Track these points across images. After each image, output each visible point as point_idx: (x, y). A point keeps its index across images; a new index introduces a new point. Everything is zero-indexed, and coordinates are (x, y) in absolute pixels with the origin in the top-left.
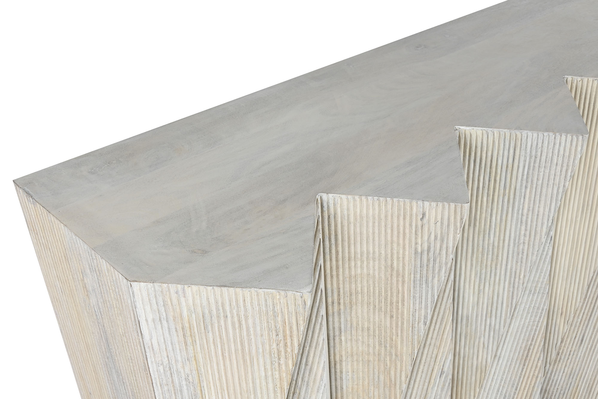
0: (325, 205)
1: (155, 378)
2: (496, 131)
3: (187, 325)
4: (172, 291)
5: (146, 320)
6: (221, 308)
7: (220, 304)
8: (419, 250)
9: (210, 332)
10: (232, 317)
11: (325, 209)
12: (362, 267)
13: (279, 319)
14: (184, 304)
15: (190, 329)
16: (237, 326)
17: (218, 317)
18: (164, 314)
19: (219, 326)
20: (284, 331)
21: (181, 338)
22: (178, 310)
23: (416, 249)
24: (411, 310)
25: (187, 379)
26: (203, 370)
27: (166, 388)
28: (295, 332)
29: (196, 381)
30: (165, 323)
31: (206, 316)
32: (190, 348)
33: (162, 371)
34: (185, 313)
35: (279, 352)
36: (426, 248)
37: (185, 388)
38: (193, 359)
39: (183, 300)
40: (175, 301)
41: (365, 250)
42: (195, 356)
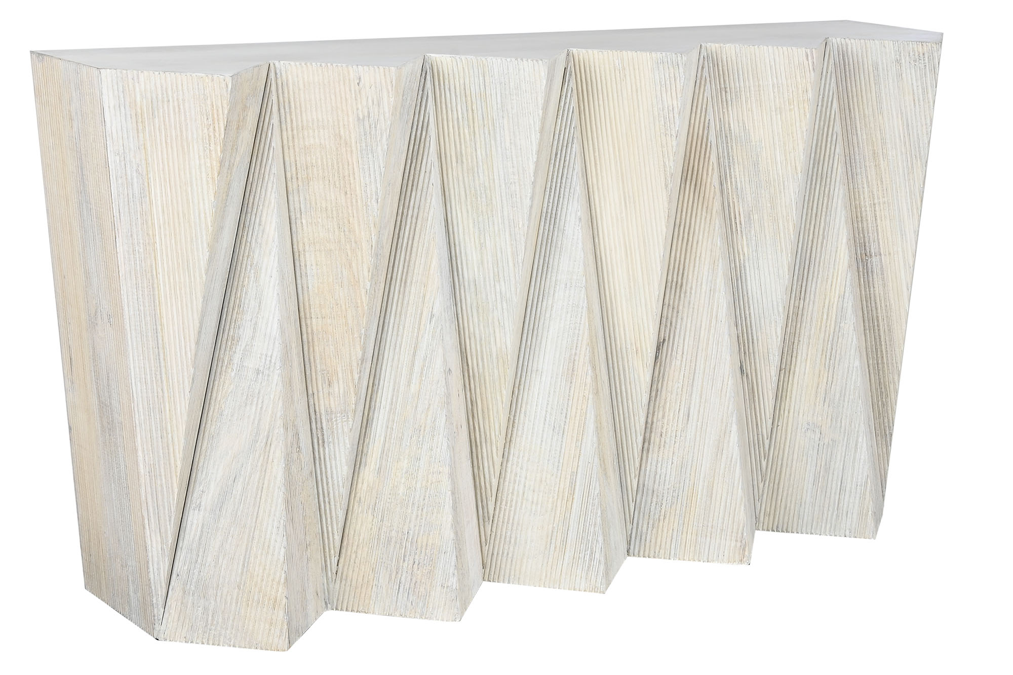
0: (278, 71)
1: (112, 169)
2: (463, 57)
3: (139, 111)
4: (130, 76)
5: (109, 107)
6: (165, 93)
7: (164, 89)
8: (361, 117)
9: (156, 117)
10: (173, 101)
11: (279, 76)
12: (314, 137)
13: (209, 102)
14: (137, 89)
15: (142, 115)
16: (177, 110)
17: (163, 102)
18: (123, 99)
19: (164, 111)
20: (213, 115)
21: (135, 125)
22: (133, 96)
23: (358, 115)
24: (362, 184)
25: (137, 171)
26: (150, 159)
27: (120, 181)
28: (221, 116)
29: (145, 173)
30: (122, 108)
31: (154, 100)
32: (141, 135)
33: (118, 161)
34: (138, 99)
35: (209, 136)
36: (366, 114)
37: (135, 180)
38: (143, 147)
39: (137, 84)
40: (131, 86)
41: (315, 117)
42: (144, 144)
